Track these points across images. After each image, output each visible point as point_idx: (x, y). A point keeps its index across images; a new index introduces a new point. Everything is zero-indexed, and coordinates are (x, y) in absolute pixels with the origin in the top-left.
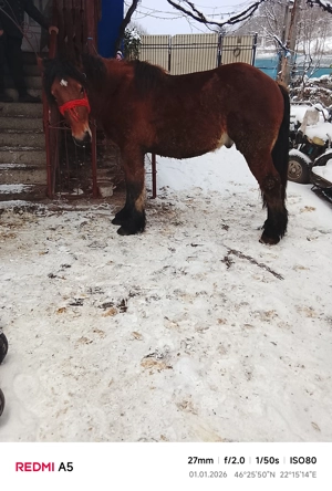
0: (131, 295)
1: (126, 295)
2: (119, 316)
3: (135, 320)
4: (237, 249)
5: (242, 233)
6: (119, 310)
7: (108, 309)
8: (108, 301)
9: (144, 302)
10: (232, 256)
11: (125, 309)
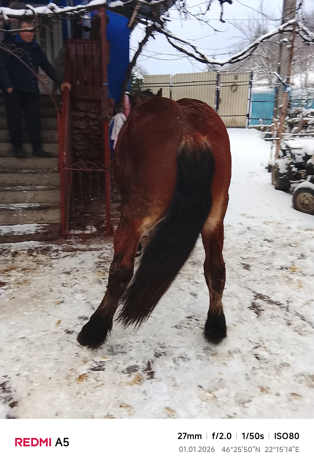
0: (157, 355)
1: (151, 356)
2: (147, 385)
3: (165, 390)
4: (264, 293)
5: (265, 274)
6: (145, 376)
7: (134, 375)
8: (132, 363)
9: (173, 364)
10: (259, 301)
11: (151, 375)
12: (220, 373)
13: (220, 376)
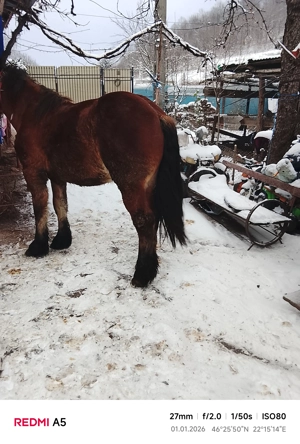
3: (10, 387)
9: (24, 359)
10: (121, 281)
12: (71, 359)
13: (71, 362)
